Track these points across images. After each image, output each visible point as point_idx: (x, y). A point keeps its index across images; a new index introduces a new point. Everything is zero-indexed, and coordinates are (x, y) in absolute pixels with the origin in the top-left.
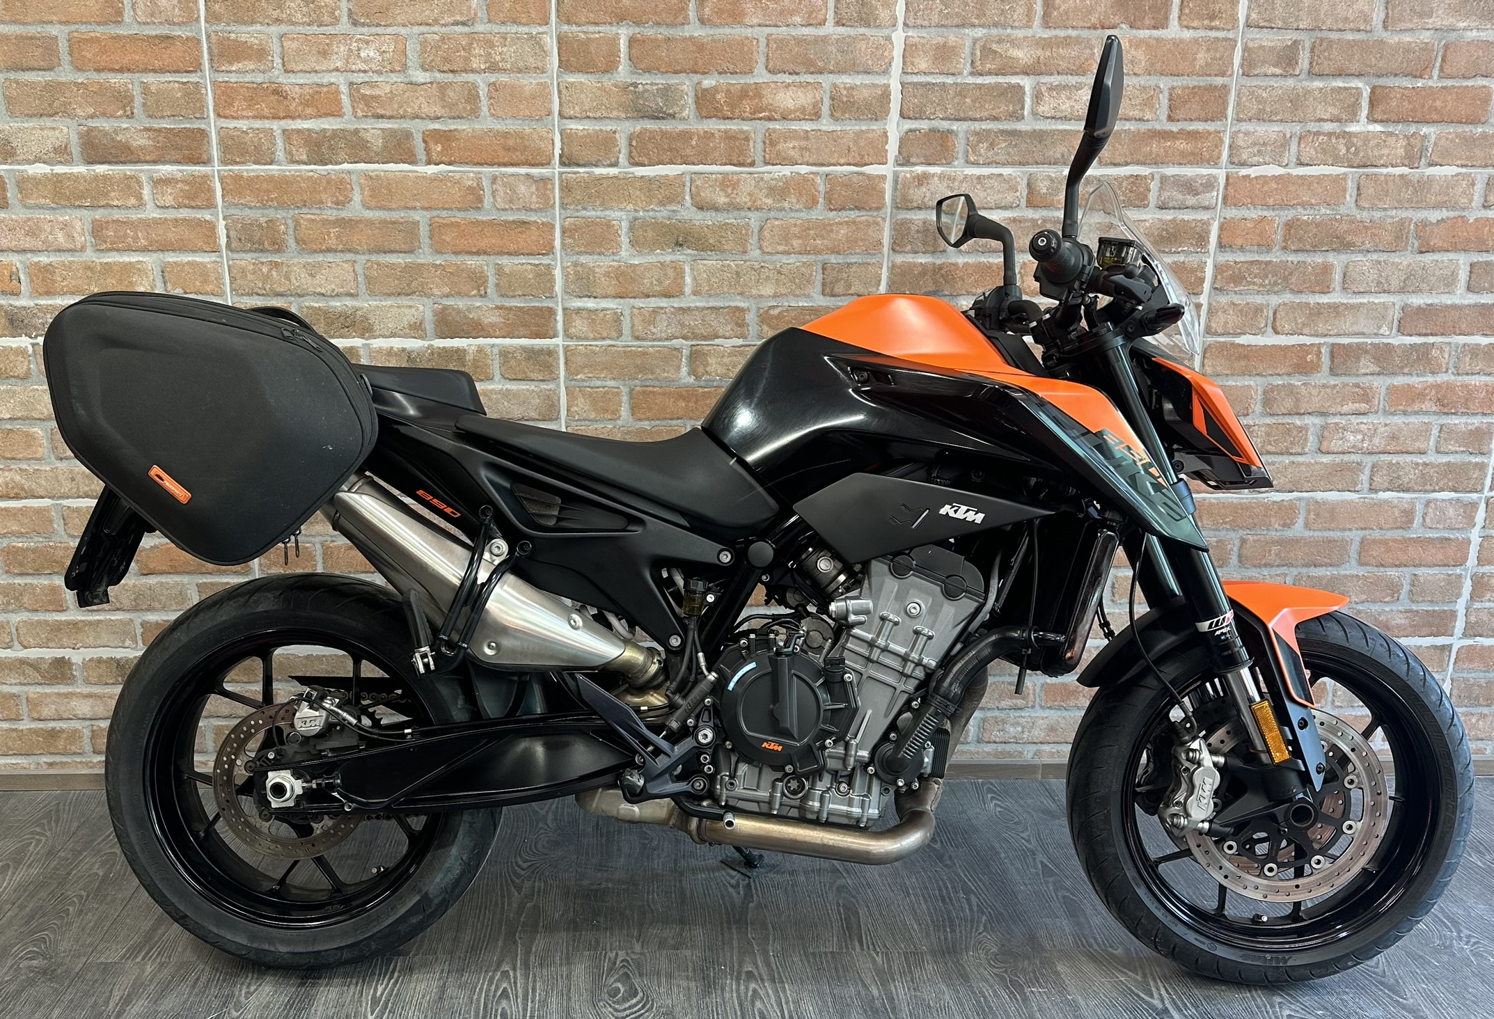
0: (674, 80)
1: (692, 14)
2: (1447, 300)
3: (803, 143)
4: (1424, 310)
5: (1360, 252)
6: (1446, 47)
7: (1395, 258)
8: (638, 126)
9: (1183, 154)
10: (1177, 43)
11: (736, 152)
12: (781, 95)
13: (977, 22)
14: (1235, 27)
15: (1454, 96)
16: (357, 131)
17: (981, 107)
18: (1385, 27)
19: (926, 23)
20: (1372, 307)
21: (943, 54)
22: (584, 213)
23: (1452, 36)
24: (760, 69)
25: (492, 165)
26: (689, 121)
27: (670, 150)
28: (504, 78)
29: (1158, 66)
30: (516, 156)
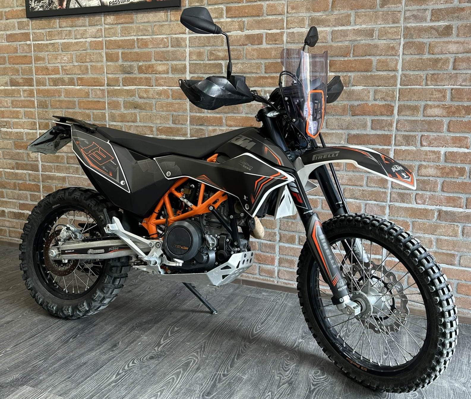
0: (132, 63)
1: (136, 46)
2: (364, 132)
3: (165, 81)
4: (356, 136)
5: (331, 115)
6: (354, 46)
7: (343, 118)
8: (124, 76)
9: (270, 83)
10: (265, 49)
11: (148, 82)
12: (158, 67)
13: (208, 45)
14: (283, 43)
15: (359, 63)
16: (63, 78)
17: (211, 70)
18: (332, 41)
19: (194, 46)
20: (337, 134)
21: (200, 55)
22: (112, 99)
23: (356, 43)
24: (153, 60)
25: (91, 86)
26: (136, 75)
27: (132, 82)
28: (94, 64)
29: (260, 56)
30: (97, 84)
